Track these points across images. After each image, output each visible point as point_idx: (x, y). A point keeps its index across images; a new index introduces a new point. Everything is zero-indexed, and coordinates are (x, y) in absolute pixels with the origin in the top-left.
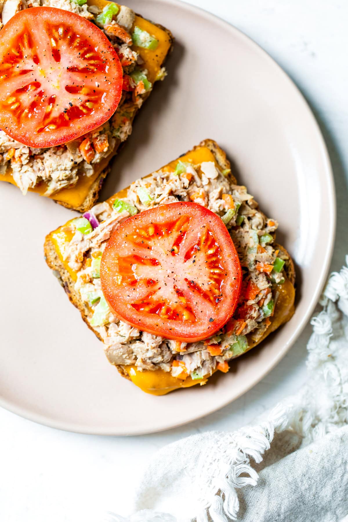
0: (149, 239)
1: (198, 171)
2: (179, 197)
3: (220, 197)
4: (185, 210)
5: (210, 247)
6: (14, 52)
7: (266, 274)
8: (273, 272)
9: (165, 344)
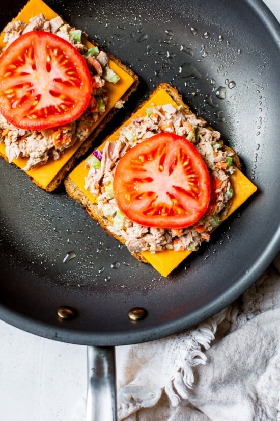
0: (142, 164)
1: (161, 111)
2: (154, 131)
3: (181, 126)
4: (162, 140)
5: (185, 160)
6: (20, 58)
7: (223, 169)
8: (228, 168)
9: (166, 232)
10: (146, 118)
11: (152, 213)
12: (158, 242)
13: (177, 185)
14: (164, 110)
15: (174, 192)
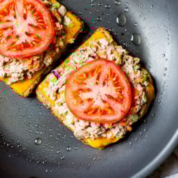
0: (84, 79)
1: (98, 43)
2: (93, 57)
3: (112, 53)
4: (98, 63)
5: (113, 77)
6: (6, 10)
7: (140, 83)
8: (143, 82)
9: (102, 125)
10: (88, 48)
11: (91, 112)
12: (96, 132)
13: (108, 93)
14: (100, 42)
15: (106, 98)
